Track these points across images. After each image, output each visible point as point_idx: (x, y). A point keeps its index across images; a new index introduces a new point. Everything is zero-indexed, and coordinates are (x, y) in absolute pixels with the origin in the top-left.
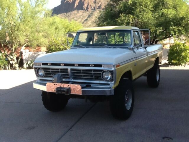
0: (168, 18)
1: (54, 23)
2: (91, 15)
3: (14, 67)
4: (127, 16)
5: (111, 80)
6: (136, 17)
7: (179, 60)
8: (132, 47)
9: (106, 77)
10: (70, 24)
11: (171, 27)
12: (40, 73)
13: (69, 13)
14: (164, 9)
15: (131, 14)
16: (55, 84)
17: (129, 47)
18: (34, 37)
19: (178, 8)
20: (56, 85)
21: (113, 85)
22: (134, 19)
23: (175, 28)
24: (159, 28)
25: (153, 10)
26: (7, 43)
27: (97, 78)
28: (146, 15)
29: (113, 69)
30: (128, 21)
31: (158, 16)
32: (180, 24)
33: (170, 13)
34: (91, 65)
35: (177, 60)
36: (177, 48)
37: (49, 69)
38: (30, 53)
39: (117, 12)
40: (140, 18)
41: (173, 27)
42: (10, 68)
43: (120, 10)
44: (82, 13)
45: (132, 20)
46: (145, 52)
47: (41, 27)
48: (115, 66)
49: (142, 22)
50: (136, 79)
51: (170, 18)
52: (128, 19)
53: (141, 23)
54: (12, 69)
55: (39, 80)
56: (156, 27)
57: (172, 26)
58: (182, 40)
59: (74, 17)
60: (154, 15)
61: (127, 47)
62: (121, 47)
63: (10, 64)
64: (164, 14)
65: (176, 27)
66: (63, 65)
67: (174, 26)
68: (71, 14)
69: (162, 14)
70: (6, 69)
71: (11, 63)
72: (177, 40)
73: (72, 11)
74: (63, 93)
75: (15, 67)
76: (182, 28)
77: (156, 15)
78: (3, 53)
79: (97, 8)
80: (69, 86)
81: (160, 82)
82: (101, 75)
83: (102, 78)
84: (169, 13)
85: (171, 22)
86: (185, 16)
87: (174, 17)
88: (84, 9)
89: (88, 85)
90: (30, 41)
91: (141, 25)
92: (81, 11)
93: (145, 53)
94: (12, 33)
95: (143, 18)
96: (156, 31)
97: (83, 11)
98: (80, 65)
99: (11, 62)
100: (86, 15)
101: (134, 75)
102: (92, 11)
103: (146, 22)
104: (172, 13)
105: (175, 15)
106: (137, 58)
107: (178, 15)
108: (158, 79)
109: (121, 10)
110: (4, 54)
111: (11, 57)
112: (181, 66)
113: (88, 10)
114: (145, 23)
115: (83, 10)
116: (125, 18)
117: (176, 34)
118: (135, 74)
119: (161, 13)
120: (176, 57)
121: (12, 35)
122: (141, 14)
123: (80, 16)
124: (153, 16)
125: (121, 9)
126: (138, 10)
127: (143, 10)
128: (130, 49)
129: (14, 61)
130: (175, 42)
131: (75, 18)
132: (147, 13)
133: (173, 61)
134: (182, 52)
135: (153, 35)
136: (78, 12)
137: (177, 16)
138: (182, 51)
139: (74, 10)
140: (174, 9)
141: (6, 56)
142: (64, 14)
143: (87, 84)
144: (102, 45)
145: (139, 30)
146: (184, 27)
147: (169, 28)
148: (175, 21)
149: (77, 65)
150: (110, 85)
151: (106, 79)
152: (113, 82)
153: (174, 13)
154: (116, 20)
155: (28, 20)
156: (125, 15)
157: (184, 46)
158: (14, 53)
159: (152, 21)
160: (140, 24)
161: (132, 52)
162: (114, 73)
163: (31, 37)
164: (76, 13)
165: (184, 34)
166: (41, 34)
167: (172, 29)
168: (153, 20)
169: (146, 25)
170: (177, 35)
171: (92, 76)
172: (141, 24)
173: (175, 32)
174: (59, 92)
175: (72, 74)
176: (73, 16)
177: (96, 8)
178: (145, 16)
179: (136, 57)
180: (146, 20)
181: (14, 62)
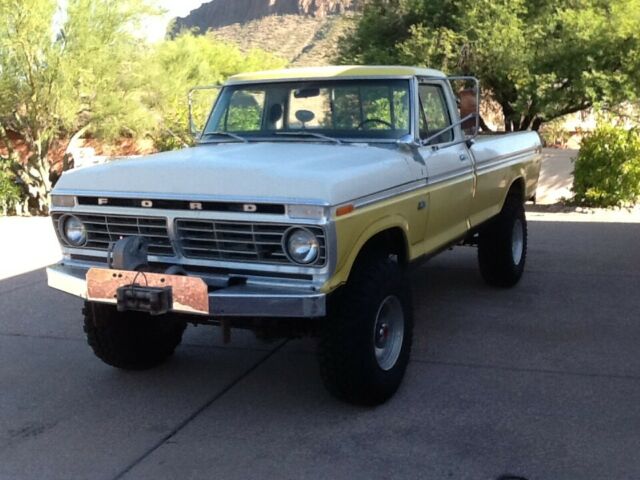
0: (576, 39)
1: (184, 56)
2: (327, 32)
3: (41, 209)
4: (436, 33)
5: (319, 260)
6: (466, 38)
7: (610, 189)
8: (410, 140)
9: (300, 250)
10: (246, 60)
11: (586, 74)
12: (73, 234)
13: (251, 25)
14: (564, 10)
15: (449, 29)
16: (115, 275)
17: (398, 141)
18: (108, 104)
19: (614, 8)
20: (120, 276)
21: (323, 280)
22: (461, 44)
23: (602, 77)
24: (544, 76)
25: (526, 12)
26: (18, 123)
27: (267, 254)
28: (500, 31)
29: (324, 221)
30: (439, 50)
31: (544, 34)
32: (620, 65)
33: (585, 23)
34: (246, 208)
35: (603, 188)
36: (606, 146)
37: (101, 218)
38: (99, 158)
39: (402, 20)
40: (481, 40)
41: (594, 71)
42: (29, 210)
43: (412, 13)
44: (295, 25)
45: (453, 46)
46: (463, 159)
47: (136, 71)
48: (333, 211)
49: (487, 54)
50: (424, 258)
51: (585, 42)
52: (438, 45)
53: (481, 59)
54: (34, 214)
55: (68, 257)
56: (533, 72)
57: (590, 71)
58: (624, 118)
59: (269, 39)
60: (528, 31)
61: (394, 140)
62: (373, 140)
63: (28, 198)
64: (564, 25)
65: (604, 73)
66: (150, 204)
67: (598, 70)
68: (256, 28)
69: (559, 27)
70: (15, 214)
71: (30, 195)
72: (606, 120)
73: (259, 17)
74: (142, 305)
75: (44, 207)
76: (625, 77)
77: (538, 30)
78: (5, 160)
79: (346, 9)
80: (163, 280)
81: (525, 269)
82: (282, 243)
83: (285, 254)
84: (581, 22)
85: (586, 55)
86: (635, 36)
87: (599, 38)
88: (303, 10)
89: (238, 281)
90: (97, 119)
91: (485, 64)
92: (291, 16)
93: (464, 162)
94: (34, 88)
95: (491, 42)
96: (534, 85)
97: (296, 17)
98: (208, 206)
99: (33, 191)
100: (309, 32)
101: (413, 244)
102: (329, 19)
103: (501, 55)
104: (592, 25)
105: (603, 32)
106: (430, 183)
107: (614, 31)
108: (517, 258)
109: (417, 11)
110: (8, 163)
111: (34, 172)
112: (616, 208)
113: (315, 13)
114: (496, 58)
115: (298, 14)
116: (426, 40)
117: (605, 98)
118: (421, 241)
119: (555, 23)
120: (602, 179)
121: (32, 95)
122: (482, 28)
123: (289, 34)
124: (524, 35)
125: (414, 8)
126: (473, 13)
127: (493, 14)
128: (403, 148)
129: (43, 187)
130: (600, 126)
131: (270, 42)
132: (503, 23)
133: (590, 192)
134: (624, 161)
135: (525, 100)
136: (281, 21)
137: (610, 34)
138: (620, 157)
139: (267, 15)
140: (599, 9)
141: (15, 168)
142: (233, 26)
143: (233, 275)
144: (305, 133)
145: (444, 80)
146: (631, 74)
147: (579, 77)
148: (601, 53)
149: (199, 206)
150: (314, 280)
151: (298, 260)
152: (324, 271)
153: (601, 24)
154: (397, 46)
155: (89, 46)
156: (429, 31)
157: (632, 139)
158: (42, 158)
159: (522, 52)
160: (478, 61)
161: (410, 158)
162: (326, 236)
163: (98, 104)
164: (273, 23)
165: (633, 96)
166: (136, 95)
167: (589, 80)
168: (526, 48)
169: (501, 64)
170: (608, 101)
171: (251, 247)
172: (484, 61)
173: (599, 91)
174: (130, 304)
175: (182, 238)
176: (265, 36)
177: (342, 6)
178: (496, 33)
179: (427, 179)
180: (501, 49)
181: (42, 191)
